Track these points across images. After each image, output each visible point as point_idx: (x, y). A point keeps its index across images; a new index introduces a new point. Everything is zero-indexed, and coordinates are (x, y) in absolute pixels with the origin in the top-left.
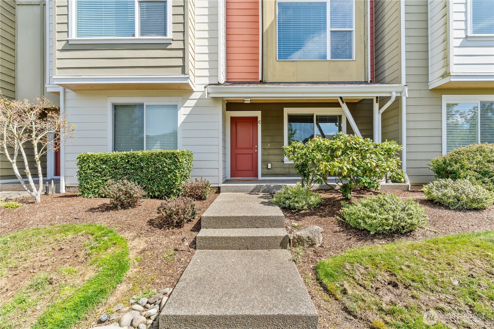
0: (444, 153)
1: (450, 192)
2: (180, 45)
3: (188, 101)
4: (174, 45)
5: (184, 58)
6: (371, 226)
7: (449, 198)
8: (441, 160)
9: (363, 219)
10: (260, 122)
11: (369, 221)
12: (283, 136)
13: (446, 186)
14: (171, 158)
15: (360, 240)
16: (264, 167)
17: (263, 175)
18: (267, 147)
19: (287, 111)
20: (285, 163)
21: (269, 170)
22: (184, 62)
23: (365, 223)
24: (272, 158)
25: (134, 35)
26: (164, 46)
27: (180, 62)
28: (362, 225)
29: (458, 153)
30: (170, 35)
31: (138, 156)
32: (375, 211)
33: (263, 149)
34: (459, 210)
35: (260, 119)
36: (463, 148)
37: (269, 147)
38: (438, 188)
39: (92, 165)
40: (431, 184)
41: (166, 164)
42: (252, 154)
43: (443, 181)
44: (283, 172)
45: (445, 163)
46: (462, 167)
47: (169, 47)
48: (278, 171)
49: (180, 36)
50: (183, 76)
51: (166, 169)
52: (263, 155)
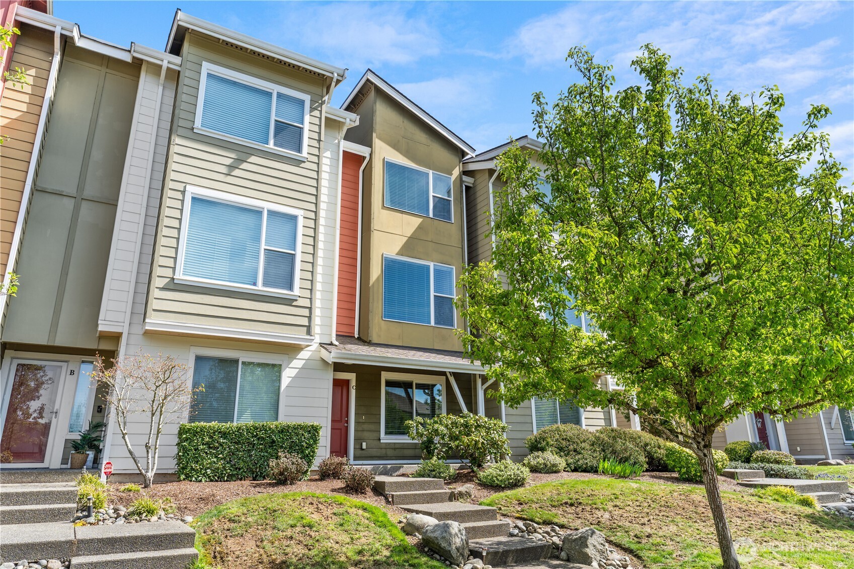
0: (535, 432)
1: (541, 460)
2: (307, 303)
3: (295, 361)
4: (300, 302)
5: (310, 318)
6: (501, 481)
7: (541, 464)
8: (533, 438)
9: (496, 477)
10: (354, 388)
11: (500, 478)
12: (380, 406)
13: (538, 457)
14: (310, 431)
15: (496, 492)
16: (357, 447)
17: (356, 458)
18: (361, 421)
19: (385, 376)
20: (382, 441)
21: (363, 452)
22: (310, 321)
23: (498, 480)
24: (366, 435)
25: (255, 284)
26: (289, 302)
27: (305, 322)
28: (496, 482)
29: (544, 432)
30: (297, 291)
31: (270, 429)
32: (503, 471)
33: (357, 422)
34: (546, 473)
35: (353, 383)
36: (548, 428)
37: (364, 421)
38: (534, 458)
39: (207, 439)
40: (529, 457)
41: (305, 438)
42: (341, 429)
43: (536, 453)
44: (378, 454)
45: (536, 441)
46: (547, 444)
47: (294, 303)
48: (374, 452)
49: (307, 294)
50: (308, 337)
51: (304, 444)
52: (356, 431)
